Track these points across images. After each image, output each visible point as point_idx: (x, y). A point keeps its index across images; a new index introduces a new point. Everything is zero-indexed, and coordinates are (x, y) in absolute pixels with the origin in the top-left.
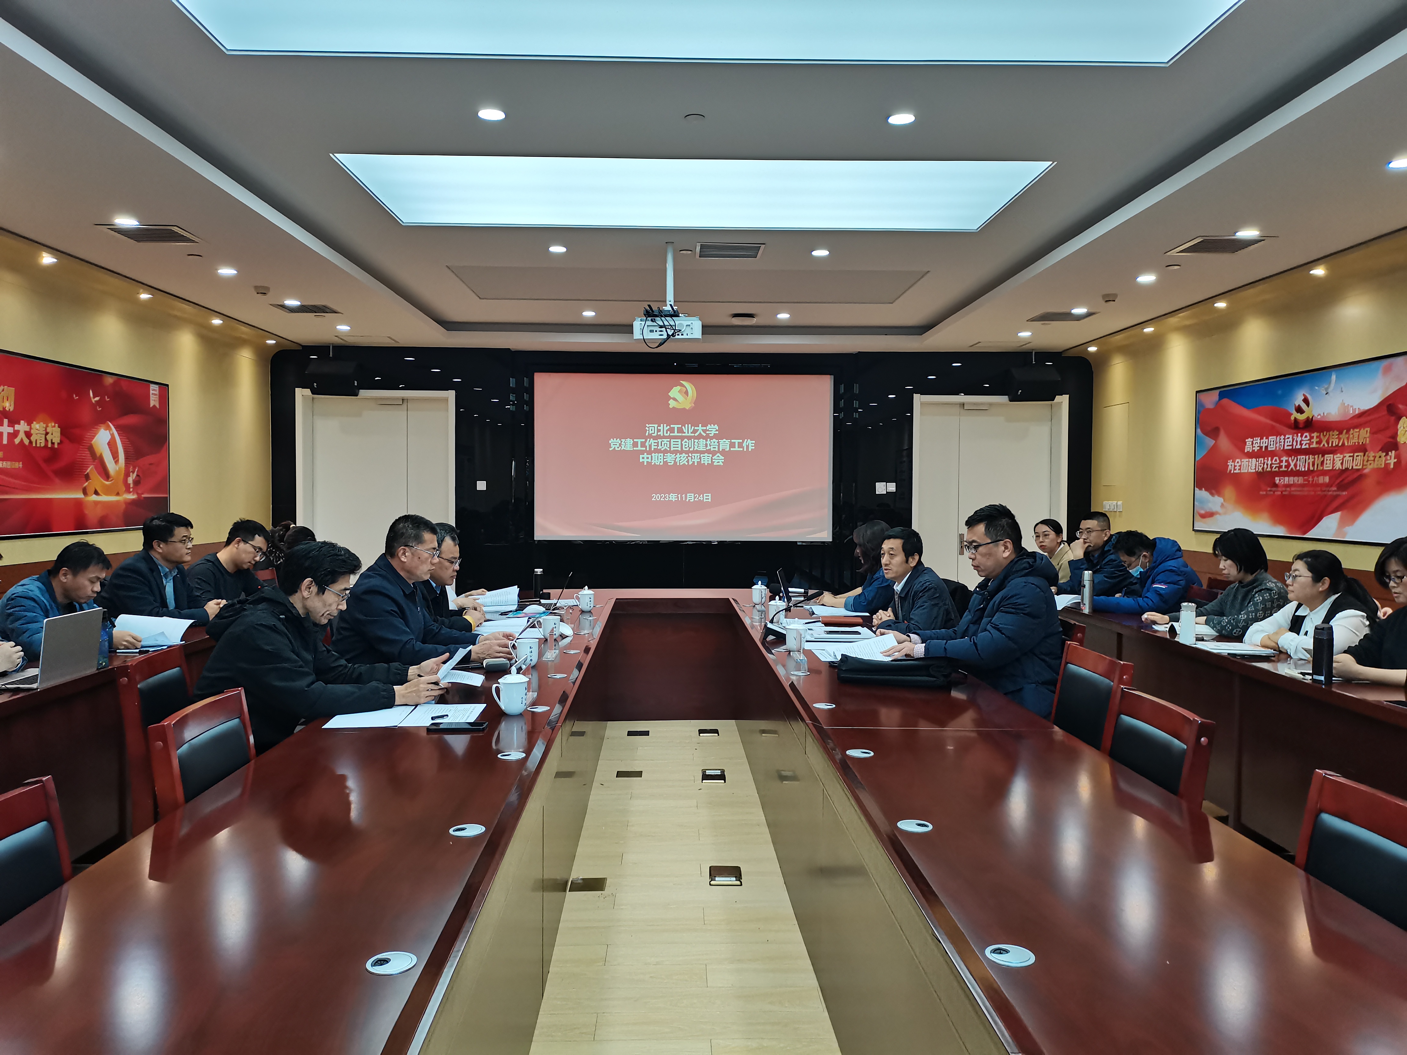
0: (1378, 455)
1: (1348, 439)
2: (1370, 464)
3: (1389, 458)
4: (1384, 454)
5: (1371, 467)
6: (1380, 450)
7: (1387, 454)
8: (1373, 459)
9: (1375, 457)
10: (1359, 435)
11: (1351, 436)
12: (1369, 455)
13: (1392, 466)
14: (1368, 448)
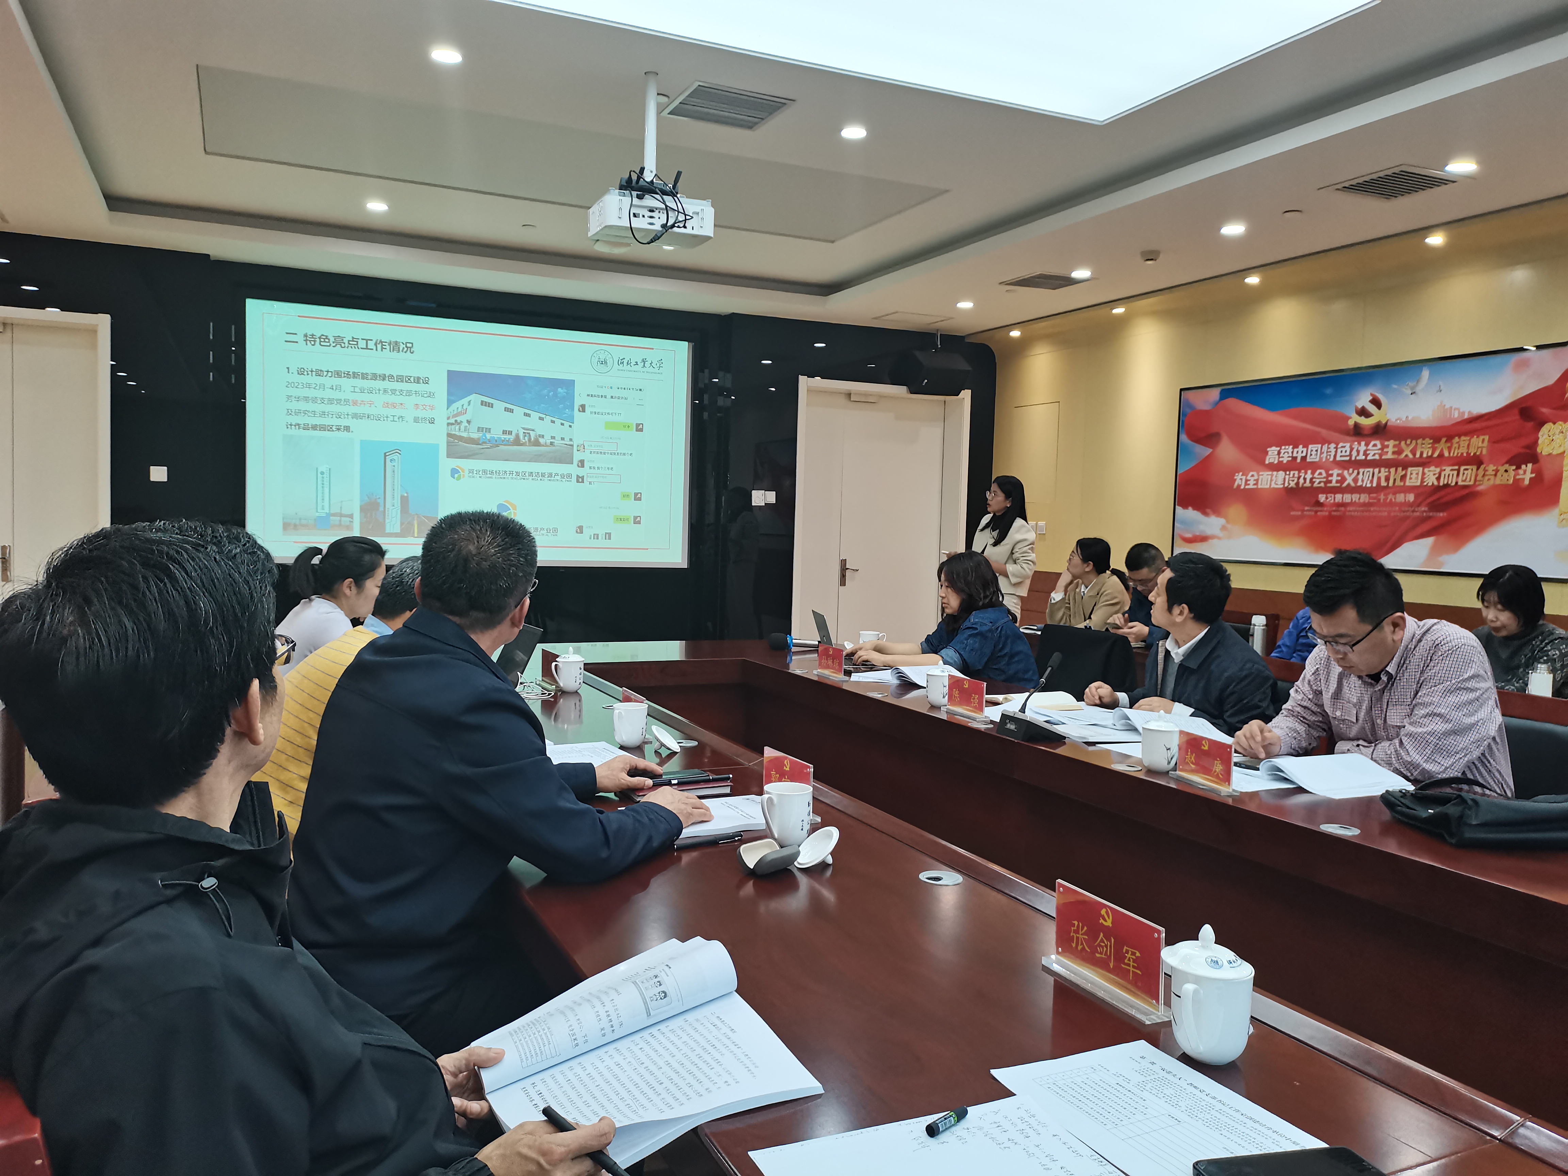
0: (1502, 469)
1: (1450, 449)
2: (1489, 480)
3: (1521, 472)
4: (1514, 467)
5: (1491, 482)
6: (1506, 463)
7: (1519, 467)
8: (1494, 473)
9: (1497, 471)
10: (1469, 445)
11: (1455, 445)
12: (1487, 468)
13: (1527, 482)
14: (1485, 460)
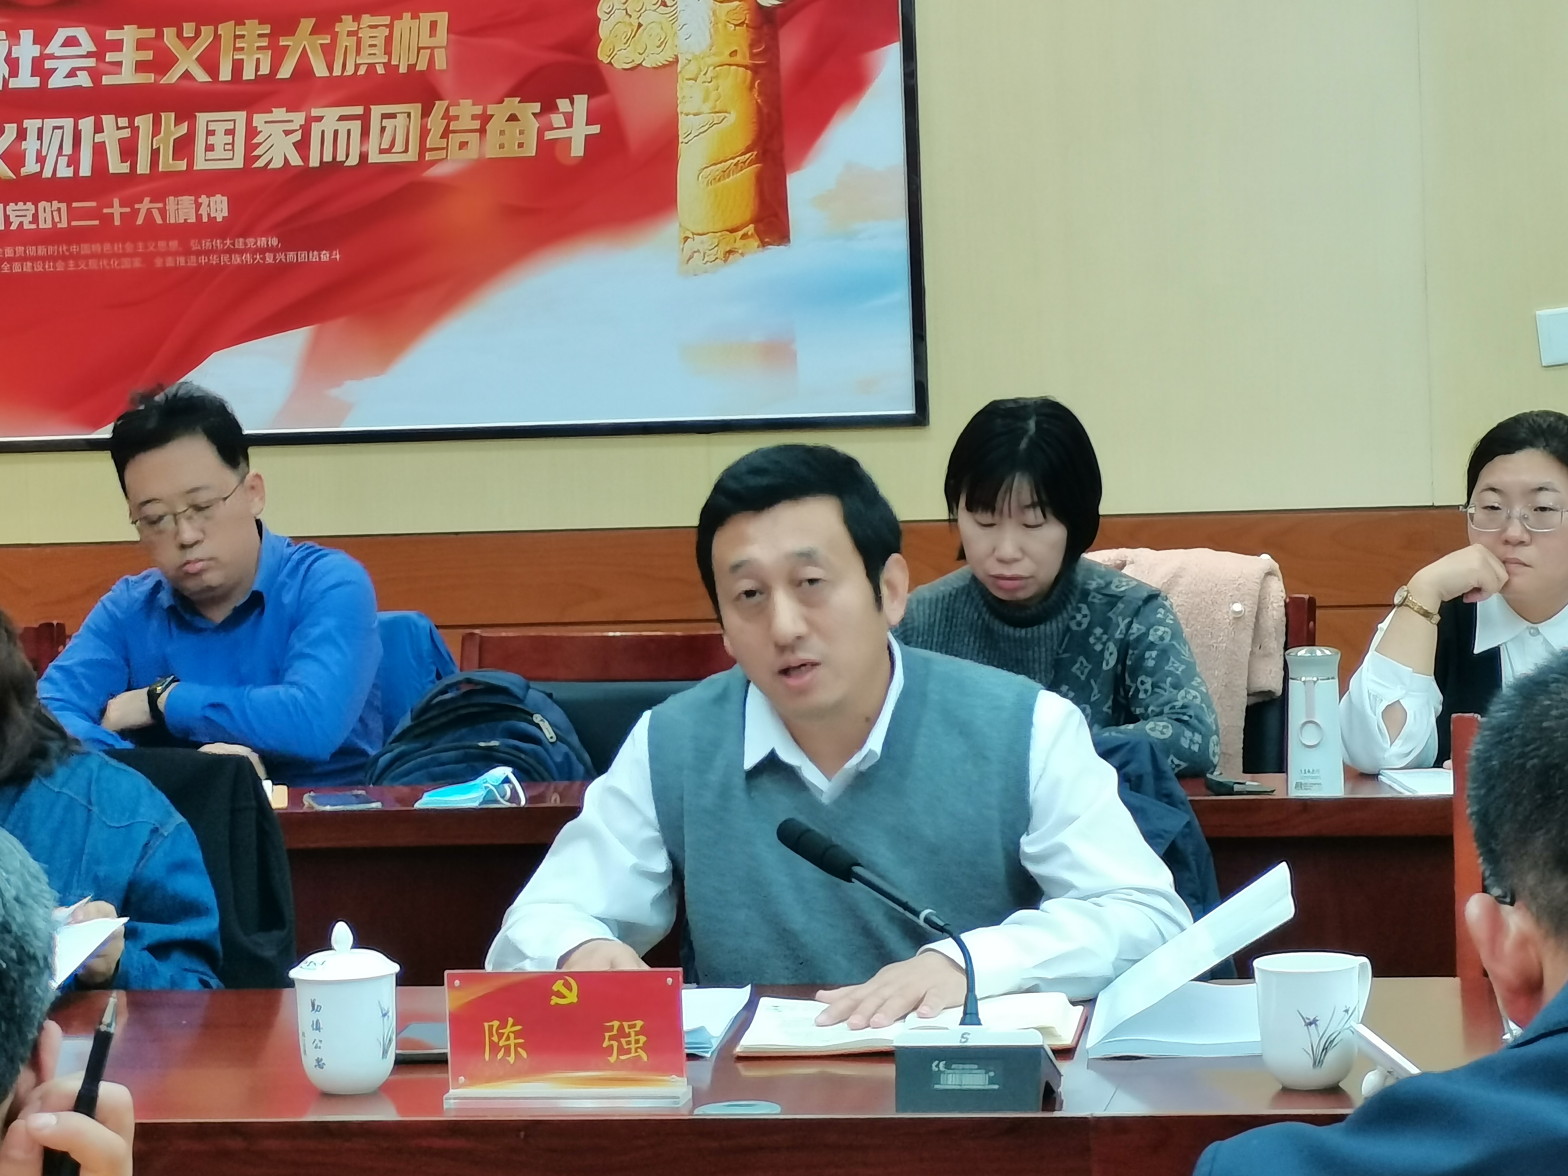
0: (499, 112)
1: (329, 52)
2: (463, 145)
3: (557, 120)
4: (536, 107)
5: (472, 153)
6: (511, 94)
7: (549, 107)
8: (477, 124)
9: (485, 119)
10: (389, 40)
11: (345, 42)
12: (453, 111)
13: (578, 150)
14: (446, 84)
